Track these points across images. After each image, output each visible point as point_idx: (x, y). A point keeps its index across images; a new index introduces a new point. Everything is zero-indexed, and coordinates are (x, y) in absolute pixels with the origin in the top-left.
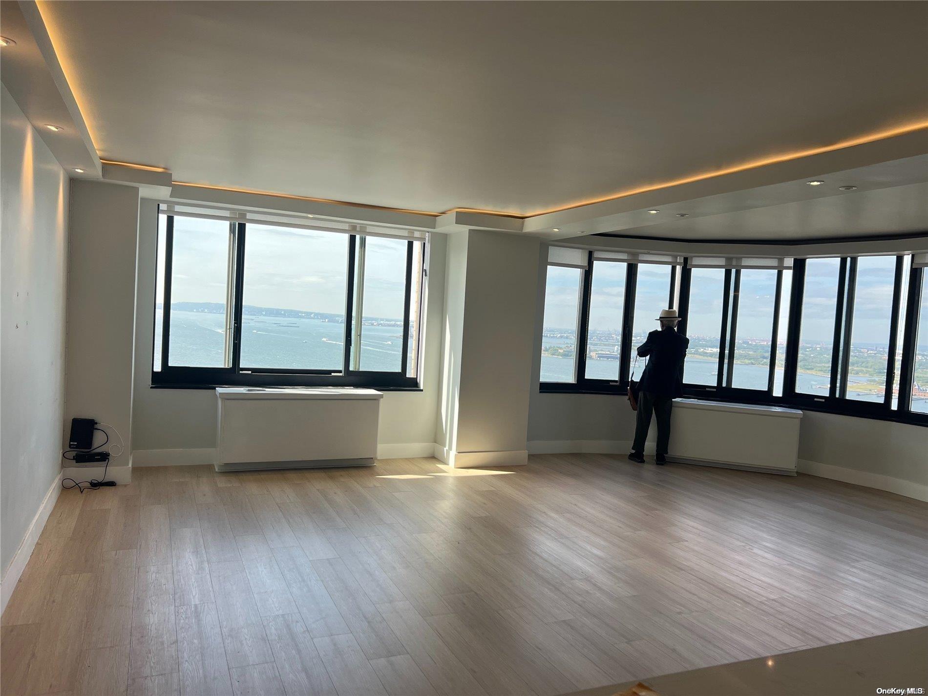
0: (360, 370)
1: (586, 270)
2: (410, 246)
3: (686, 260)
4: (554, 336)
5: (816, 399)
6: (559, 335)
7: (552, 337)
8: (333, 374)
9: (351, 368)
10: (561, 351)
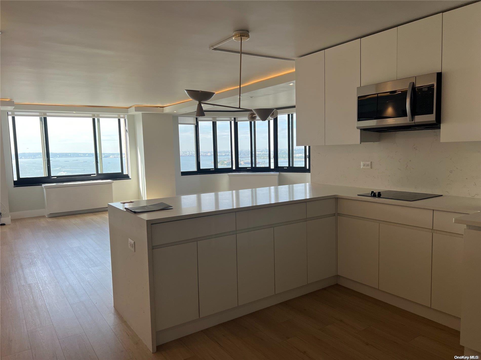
0: (103, 173)
1: (196, 125)
2: (119, 121)
3: (235, 119)
4: (221, 155)
5: (284, 168)
6: (224, 154)
7: (221, 156)
8: (92, 175)
9: (99, 172)
10: (226, 162)
